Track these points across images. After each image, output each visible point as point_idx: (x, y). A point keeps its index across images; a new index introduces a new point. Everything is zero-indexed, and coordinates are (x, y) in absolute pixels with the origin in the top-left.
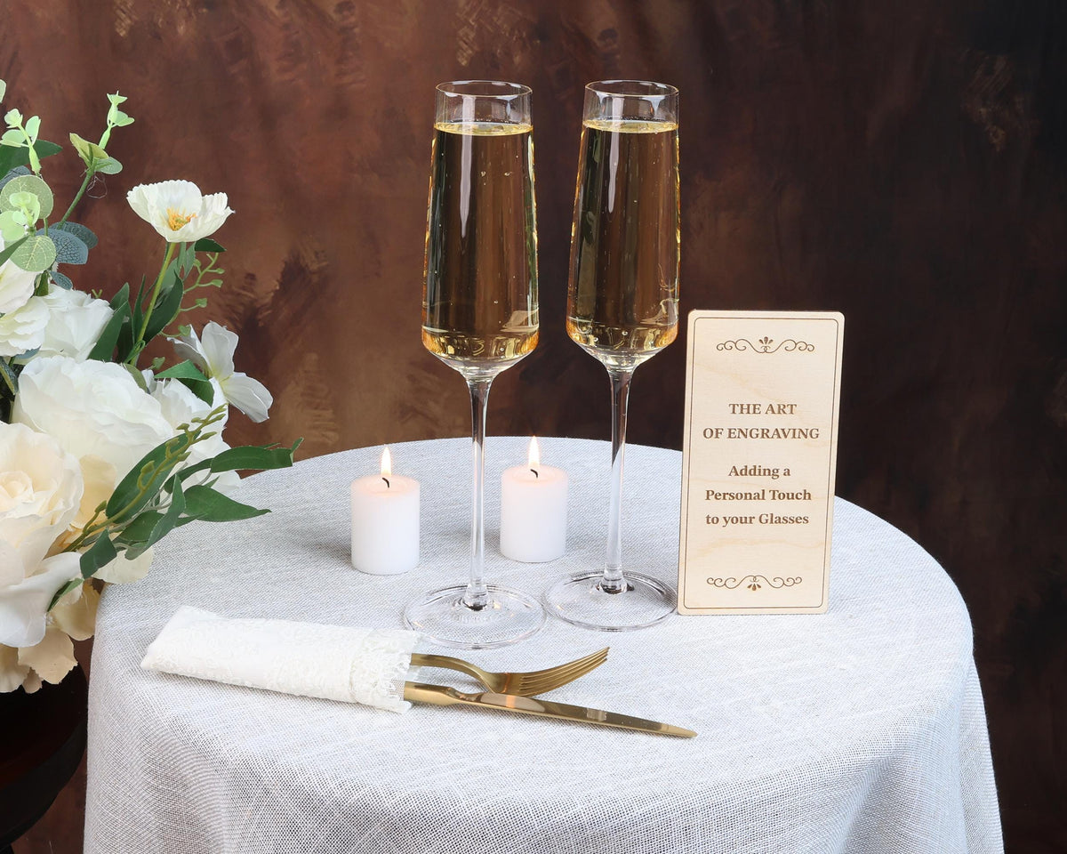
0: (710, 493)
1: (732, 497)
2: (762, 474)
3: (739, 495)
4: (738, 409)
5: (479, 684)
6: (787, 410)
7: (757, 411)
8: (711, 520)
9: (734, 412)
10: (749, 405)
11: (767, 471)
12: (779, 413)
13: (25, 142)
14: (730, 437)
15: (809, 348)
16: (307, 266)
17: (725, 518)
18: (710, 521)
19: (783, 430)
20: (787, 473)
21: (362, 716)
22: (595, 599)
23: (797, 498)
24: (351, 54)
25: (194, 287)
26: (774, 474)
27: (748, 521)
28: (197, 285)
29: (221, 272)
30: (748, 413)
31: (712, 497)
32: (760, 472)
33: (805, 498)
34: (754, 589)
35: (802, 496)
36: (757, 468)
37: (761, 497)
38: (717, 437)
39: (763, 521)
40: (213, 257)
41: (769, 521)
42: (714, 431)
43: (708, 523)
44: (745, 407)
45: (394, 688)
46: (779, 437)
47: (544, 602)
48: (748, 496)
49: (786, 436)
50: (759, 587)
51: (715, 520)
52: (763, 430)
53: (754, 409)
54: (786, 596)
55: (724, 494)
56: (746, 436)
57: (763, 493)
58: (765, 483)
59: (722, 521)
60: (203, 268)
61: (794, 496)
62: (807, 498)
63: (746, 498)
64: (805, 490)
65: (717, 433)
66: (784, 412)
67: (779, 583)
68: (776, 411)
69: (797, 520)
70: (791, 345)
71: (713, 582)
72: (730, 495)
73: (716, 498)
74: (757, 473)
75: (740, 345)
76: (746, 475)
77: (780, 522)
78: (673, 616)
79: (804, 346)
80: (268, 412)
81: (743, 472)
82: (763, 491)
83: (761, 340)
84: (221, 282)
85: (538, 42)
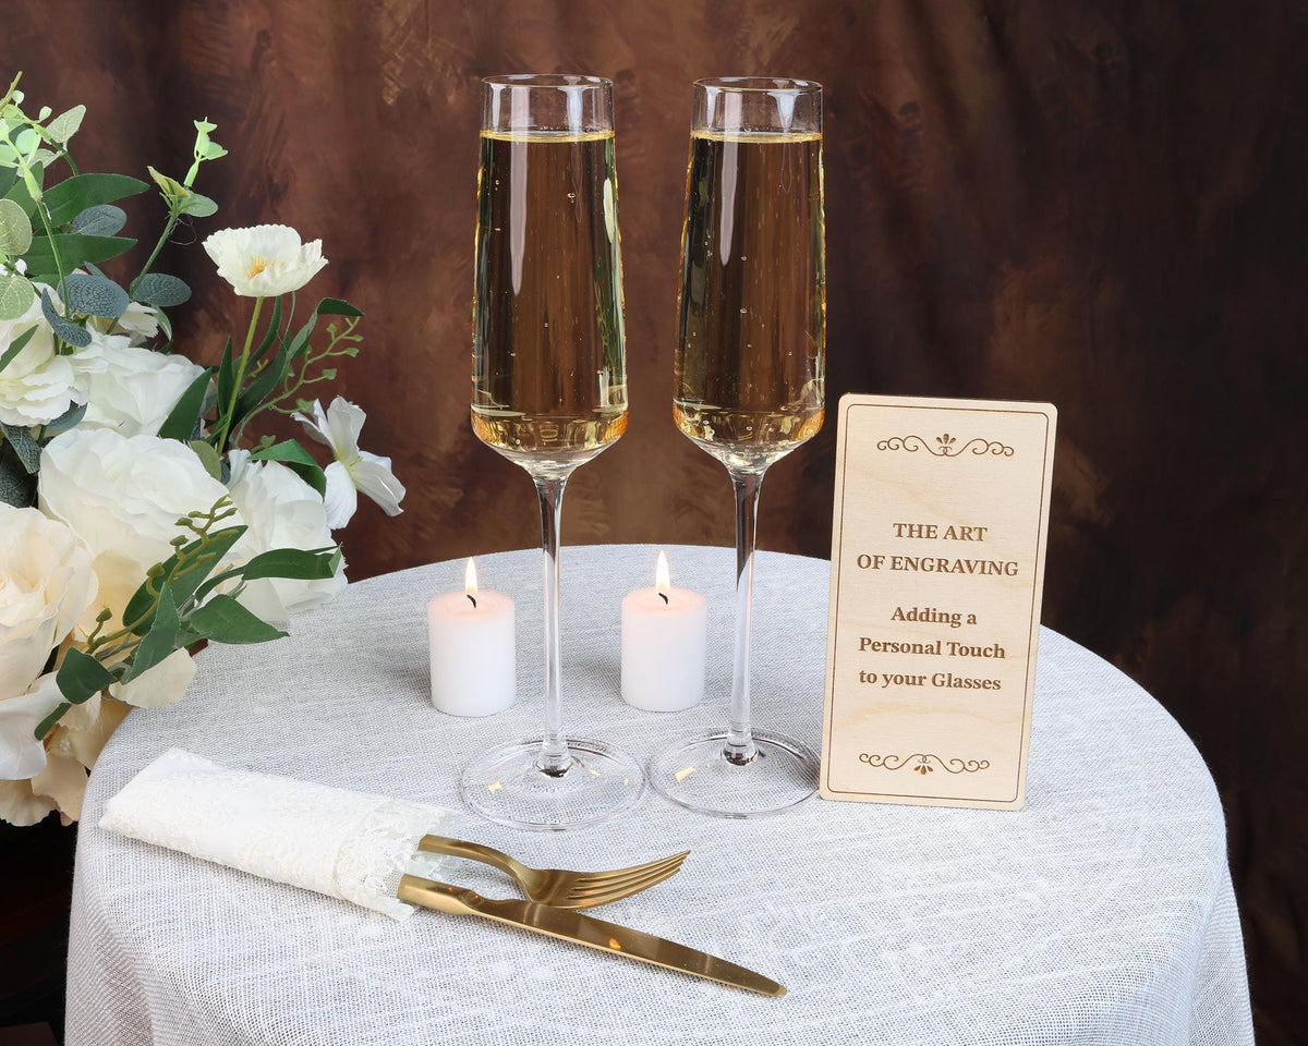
0: (866, 642)
1: (896, 648)
2: (937, 619)
3: (905, 646)
4: (905, 531)
5: (516, 884)
6: (975, 535)
7: (932, 535)
8: (867, 678)
9: (900, 535)
10: (920, 526)
11: (944, 617)
12: (963, 538)
13: (16, 161)
14: (894, 568)
15: (1006, 451)
17: (885, 676)
18: (865, 679)
19: (968, 562)
20: (973, 620)
21: (348, 920)
22: (716, 769)
23: (986, 655)
24: (630, 126)
25: (322, 356)
26: (954, 620)
27: (917, 682)
28: (327, 353)
29: (359, 339)
30: (920, 536)
31: (868, 648)
32: (934, 617)
33: (996, 656)
34: (924, 772)
35: (993, 653)
36: (931, 611)
37: (935, 651)
38: (876, 567)
39: (938, 683)
41: (946, 684)
42: (873, 559)
43: (862, 681)
44: (916, 528)
45: (385, 888)
46: (962, 571)
47: (648, 772)
48: (918, 648)
49: (971, 571)
50: (931, 769)
51: (872, 679)
52: (940, 560)
53: (929, 532)
54: (968, 784)
55: (885, 644)
56: (916, 568)
57: (939, 646)
58: (942, 632)
59: (881, 680)
61: (980, 652)
62: (999, 655)
63: (914, 651)
64: (997, 645)
65: (876, 562)
66: (970, 538)
67: (958, 766)
68: (959, 536)
69: (984, 685)
70: (981, 447)
71: (867, 759)
72: (893, 645)
73: (874, 649)
74: (930, 619)
75: (910, 444)
76: (915, 620)
77: (960, 686)
78: (813, 801)
79: (999, 449)
80: (400, 505)
81: (912, 616)
82: (939, 642)
83: (938, 438)
84: (357, 351)
85: (831, 115)
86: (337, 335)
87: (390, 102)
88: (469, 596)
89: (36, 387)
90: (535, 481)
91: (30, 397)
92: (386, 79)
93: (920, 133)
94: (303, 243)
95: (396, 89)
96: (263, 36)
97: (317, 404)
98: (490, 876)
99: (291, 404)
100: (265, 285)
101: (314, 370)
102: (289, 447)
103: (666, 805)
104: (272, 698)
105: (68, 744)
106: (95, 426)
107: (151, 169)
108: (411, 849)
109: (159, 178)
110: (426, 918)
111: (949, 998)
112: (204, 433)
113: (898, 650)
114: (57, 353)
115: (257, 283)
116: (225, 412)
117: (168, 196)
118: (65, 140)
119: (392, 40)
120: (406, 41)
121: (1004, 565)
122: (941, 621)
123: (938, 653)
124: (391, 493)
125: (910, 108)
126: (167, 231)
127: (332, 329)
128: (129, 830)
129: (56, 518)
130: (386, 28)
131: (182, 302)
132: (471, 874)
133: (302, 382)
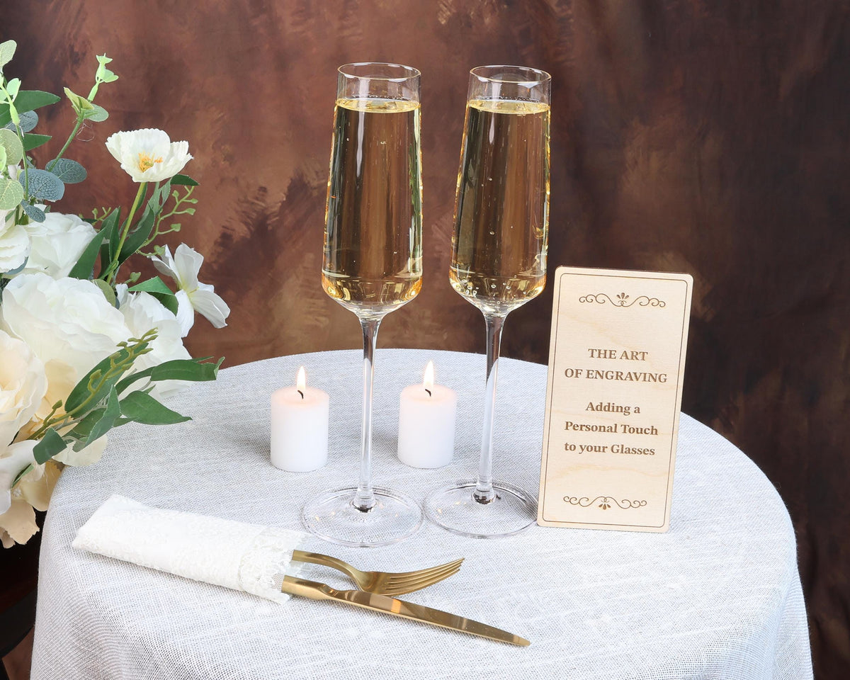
0: (569, 424)
1: (588, 428)
2: (615, 410)
3: (594, 427)
4: (596, 354)
5: (352, 581)
6: (640, 357)
7: (613, 356)
9: (592, 356)
10: (605, 351)
11: (620, 408)
12: (632, 359)
13: (7, 100)
14: (588, 377)
15: (662, 304)
16: (309, 182)
17: (581, 446)
18: (568, 448)
19: (635, 373)
20: (638, 410)
21: (247, 604)
22: (468, 506)
23: (646, 433)
24: (351, 12)
25: (171, 214)
26: (626, 411)
27: (602, 449)
28: (174, 212)
29: (194, 201)
30: (605, 357)
31: (571, 428)
32: (613, 409)
33: (652, 433)
34: (605, 508)
35: (650, 431)
36: (611, 405)
37: (613, 430)
38: (577, 377)
39: (615, 450)
40: (190, 189)
41: (620, 451)
44: (602, 352)
45: (273, 583)
46: (632, 380)
47: (424, 508)
48: (602, 428)
49: (637, 379)
50: (609, 506)
51: (573, 448)
52: (617, 372)
53: (611, 354)
54: (633, 516)
55: (582, 426)
56: (602, 377)
57: (616, 427)
58: (618, 418)
59: (578, 448)
60: (180, 198)
61: (642, 431)
62: (654, 433)
63: (600, 430)
64: (652, 427)
65: (577, 373)
66: (637, 359)
67: (627, 505)
68: (630, 357)
69: (644, 452)
70: (645, 301)
71: (568, 499)
73: (574, 429)
74: (611, 410)
75: (600, 299)
76: (601, 410)
77: (629, 452)
78: (533, 527)
79: (656, 302)
80: (226, 321)
81: (599, 408)
82: (616, 425)
83: (618, 296)
84: (194, 210)
85: (505, 6)
88: (299, 391)
89: (7, 249)
90: (360, 321)
93: (572, 20)
97: (167, 250)
98: (333, 576)
99: (150, 249)
100: (152, 175)
101: (166, 224)
102: (155, 282)
103: (438, 530)
104: (161, 459)
105: (20, 491)
107: (66, 89)
108: (288, 558)
109: (72, 96)
110: (297, 603)
111: (629, 647)
113: (589, 429)
114: (17, 224)
115: (147, 174)
121: (658, 376)
122: (617, 411)
124: (219, 312)
125: (564, 2)
126: (74, 131)
127: (175, 194)
128: (95, 548)
129: (15, 337)
131: (82, 180)
132: (321, 575)
133: (157, 233)
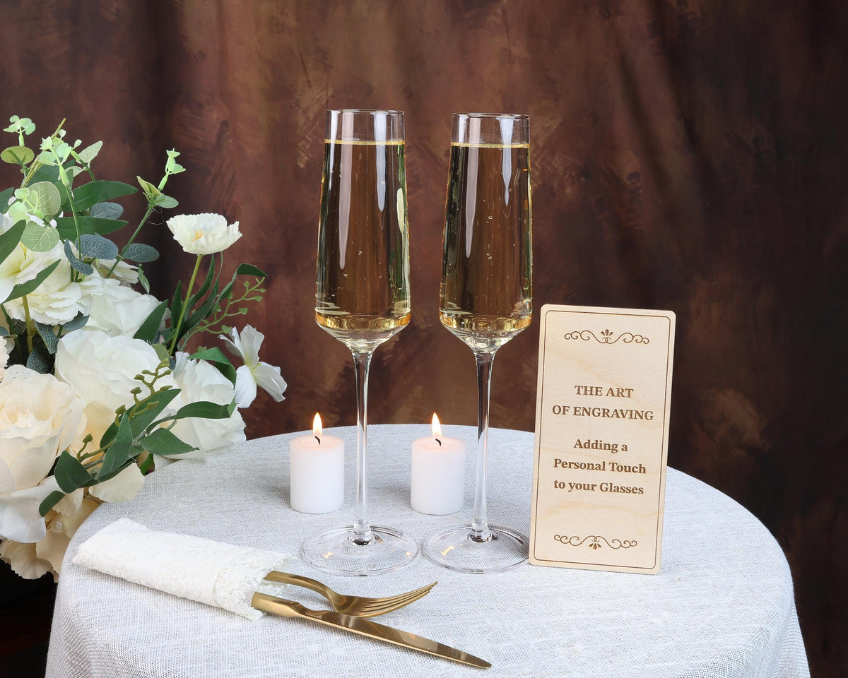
0: (558, 461)
1: (577, 466)
2: (603, 448)
3: (583, 465)
4: (582, 391)
5: (329, 604)
6: (625, 393)
7: (599, 393)
9: (579, 393)
10: (592, 388)
11: (607, 446)
12: (618, 396)
13: (56, 162)
14: (575, 414)
15: (645, 340)
17: (570, 484)
18: (557, 486)
19: (621, 411)
20: (625, 448)
21: (220, 619)
23: (634, 471)
25: (240, 300)
26: (613, 448)
27: (590, 487)
28: (242, 298)
29: (263, 291)
30: (591, 394)
31: (559, 465)
32: (601, 446)
33: (640, 472)
34: (595, 548)
35: (638, 470)
36: (599, 442)
37: (602, 468)
38: (564, 413)
39: (604, 489)
40: (260, 281)
41: (609, 490)
43: (556, 487)
44: (589, 389)
45: (244, 597)
46: (618, 417)
47: (421, 546)
48: (591, 466)
49: (624, 417)
50: (600, 546)
51: (562, 485)
52: (604, 409)
53: (597, 391)
54: (623, 556)
55: (570, 463)
56: (589, 414)
57: (604, 465)
58: (606, 456)
59: (568, 486)
61: (630, 469)
62: (642, 471)
63: (589, 468)
64: (640, 465)
65: (564, 410)
66: (623, 396)
67: (617, 544)
68: (616, 394)
69: (633, 491)
70: (629, 338)
71: (559, 538)
72: (575, 464)
73: (563, 466)
74: (599, 447)
75: (585, 335)
76: (589, 448)
77: (618, 491)
78: (524, 566)
79: (640, 339)
80: (284, 394)
81: (587, 445)
82: (604, 462)
83: (602, 332)
84: (261, 298)
85: (583, 179)
86: (249, 288)
87: (302, 166)
88: (316, 437)
89: (58, 300)
90: (353, 354)
91: (54, 305)
92: (300, 152)
94: (228, 225)
95: (306, 158)
96: (225, 124)
97: (234, 329)
98: (313, 599)
99: (218, 328)
100: (202, 247)
101: (235, 308)
102: (214, 352)
105: (61, 525)
106: (93, 328)
107: (139, 178)
108: (264, 574)
109: (143, 183)
110: (270, 620)
112: (162, 340)
114: (72, 281)
115: (197, 244)
116: (175, 327)
117: (148, 194)
118: (89, 161)
119: (305, 128)
120: (314, 128)
121: (644, 413)
123: (604, 470)
124: (277, 385)
125: (633, 175)
126: (147, 216)
127: (247, 284)
128: (91, 564)
129: (64, 381)
130: (301, 121)
131: (153, 260)
132: (302, 597)
133: (225, 315)
